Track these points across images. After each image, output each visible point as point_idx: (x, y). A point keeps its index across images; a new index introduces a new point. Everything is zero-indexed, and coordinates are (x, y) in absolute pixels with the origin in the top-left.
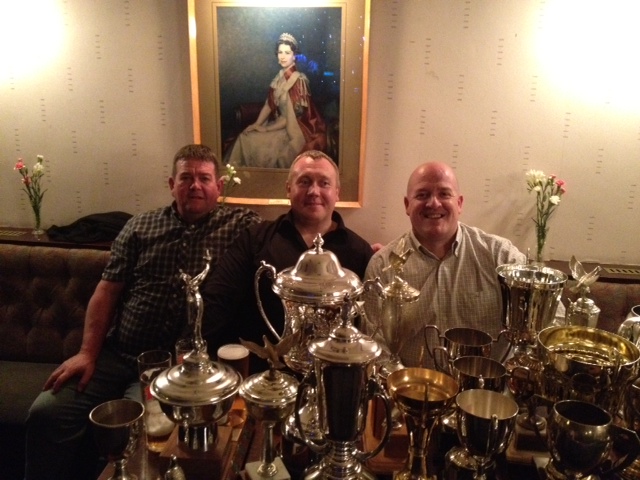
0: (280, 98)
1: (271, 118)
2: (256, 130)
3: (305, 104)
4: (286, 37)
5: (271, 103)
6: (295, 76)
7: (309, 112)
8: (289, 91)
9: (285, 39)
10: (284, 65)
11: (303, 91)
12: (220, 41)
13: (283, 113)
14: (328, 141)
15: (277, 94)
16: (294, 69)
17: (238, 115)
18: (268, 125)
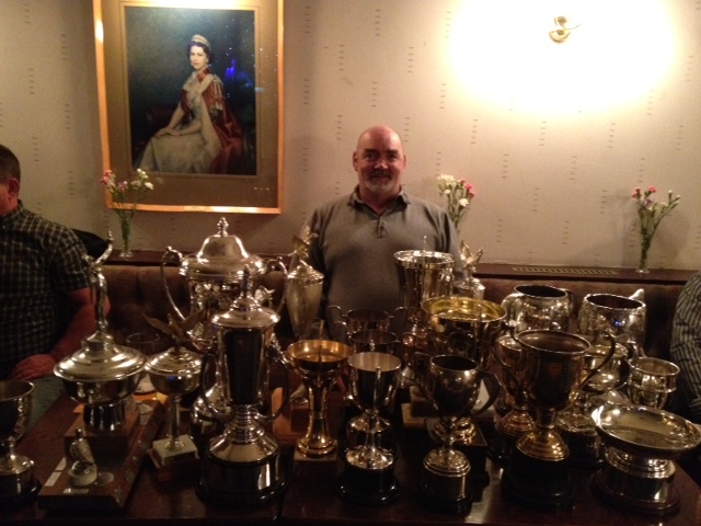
0: (193, 101)
1: (185, 122)
2: (168, 134)
3: (220, 107)
4: (198, 38)
5: (184, 106)
6: (209, 79)
7: (225, 115)
8: (203, 94)
9: (197, 41)
10: (196, 67)
11: (218, 93)
12: (128, 41)
13: (197, 116)
14: (245, 146)
15: (190, 96)
16: (207, 71)
17: (150, 118)
18: (181, 129)
